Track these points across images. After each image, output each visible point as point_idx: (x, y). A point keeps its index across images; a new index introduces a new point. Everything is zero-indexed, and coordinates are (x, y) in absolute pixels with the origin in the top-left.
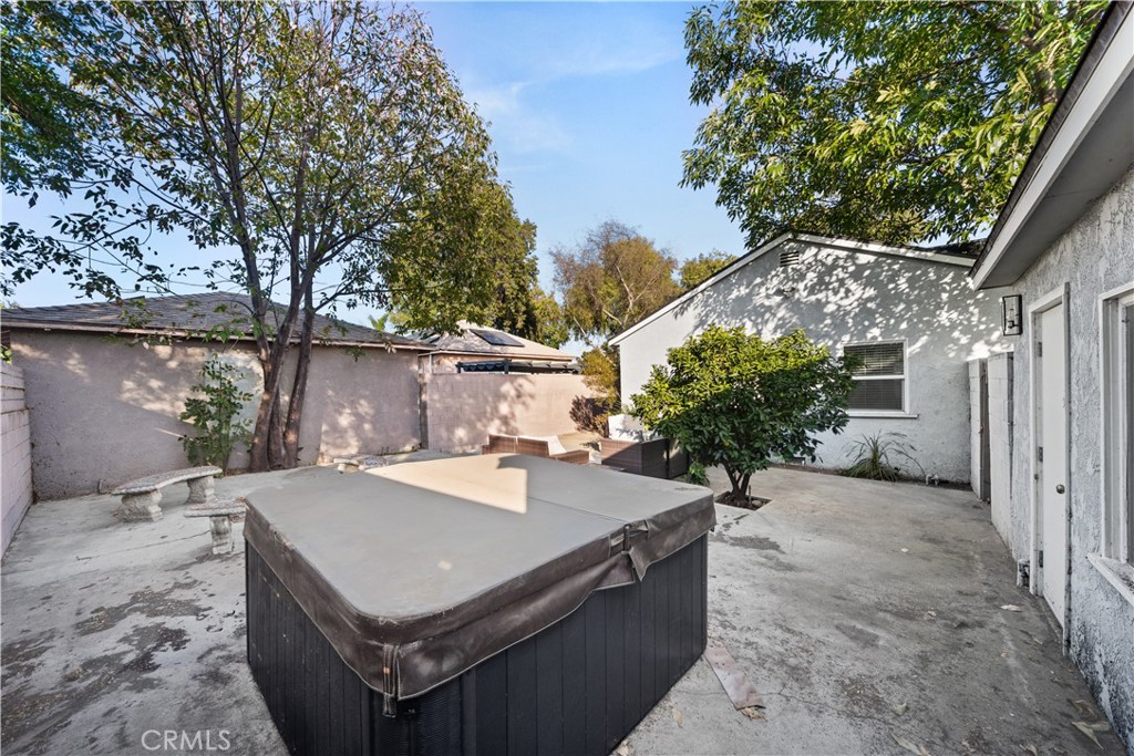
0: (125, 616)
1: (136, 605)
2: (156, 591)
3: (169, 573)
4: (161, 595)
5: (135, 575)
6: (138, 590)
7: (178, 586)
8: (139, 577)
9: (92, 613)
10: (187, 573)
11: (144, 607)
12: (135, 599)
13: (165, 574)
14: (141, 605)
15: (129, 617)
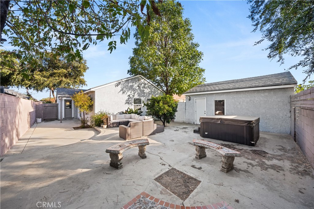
0: (270, 165)
1: (267, 166)
2: (260, 168)
3: (252, 172)
4: (259, 165)
5: (263, 179)
6: (265, 171)
7: (253, 166)
8: (263, 177)
9: (280, 172)
10: (247, 168)
11: (265, 165)
12: (266, 169)
13: (254, 173)
14: (265, 166)
15: (269, 164)
